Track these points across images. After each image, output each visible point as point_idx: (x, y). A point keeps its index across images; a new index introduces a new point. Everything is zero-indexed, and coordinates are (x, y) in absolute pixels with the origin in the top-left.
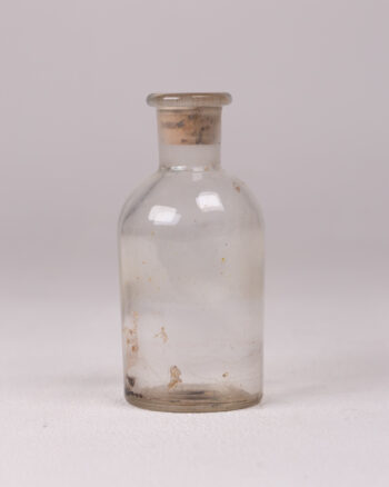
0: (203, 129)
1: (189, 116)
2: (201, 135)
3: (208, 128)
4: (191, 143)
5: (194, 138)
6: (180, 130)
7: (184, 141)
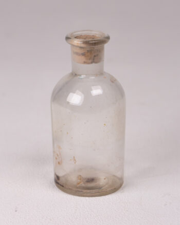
0: (95, 56)
1: (88, 51)
2: (94, 59)
3: (97, 55)
4: (89, 63)
5: (90, 61)
6: (83, 57)
7: (85, 63)
